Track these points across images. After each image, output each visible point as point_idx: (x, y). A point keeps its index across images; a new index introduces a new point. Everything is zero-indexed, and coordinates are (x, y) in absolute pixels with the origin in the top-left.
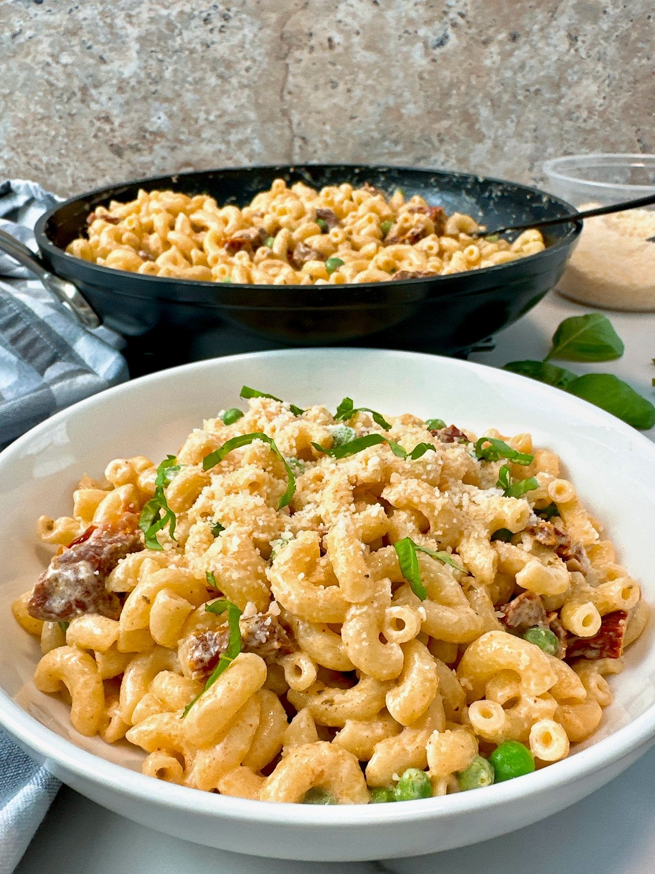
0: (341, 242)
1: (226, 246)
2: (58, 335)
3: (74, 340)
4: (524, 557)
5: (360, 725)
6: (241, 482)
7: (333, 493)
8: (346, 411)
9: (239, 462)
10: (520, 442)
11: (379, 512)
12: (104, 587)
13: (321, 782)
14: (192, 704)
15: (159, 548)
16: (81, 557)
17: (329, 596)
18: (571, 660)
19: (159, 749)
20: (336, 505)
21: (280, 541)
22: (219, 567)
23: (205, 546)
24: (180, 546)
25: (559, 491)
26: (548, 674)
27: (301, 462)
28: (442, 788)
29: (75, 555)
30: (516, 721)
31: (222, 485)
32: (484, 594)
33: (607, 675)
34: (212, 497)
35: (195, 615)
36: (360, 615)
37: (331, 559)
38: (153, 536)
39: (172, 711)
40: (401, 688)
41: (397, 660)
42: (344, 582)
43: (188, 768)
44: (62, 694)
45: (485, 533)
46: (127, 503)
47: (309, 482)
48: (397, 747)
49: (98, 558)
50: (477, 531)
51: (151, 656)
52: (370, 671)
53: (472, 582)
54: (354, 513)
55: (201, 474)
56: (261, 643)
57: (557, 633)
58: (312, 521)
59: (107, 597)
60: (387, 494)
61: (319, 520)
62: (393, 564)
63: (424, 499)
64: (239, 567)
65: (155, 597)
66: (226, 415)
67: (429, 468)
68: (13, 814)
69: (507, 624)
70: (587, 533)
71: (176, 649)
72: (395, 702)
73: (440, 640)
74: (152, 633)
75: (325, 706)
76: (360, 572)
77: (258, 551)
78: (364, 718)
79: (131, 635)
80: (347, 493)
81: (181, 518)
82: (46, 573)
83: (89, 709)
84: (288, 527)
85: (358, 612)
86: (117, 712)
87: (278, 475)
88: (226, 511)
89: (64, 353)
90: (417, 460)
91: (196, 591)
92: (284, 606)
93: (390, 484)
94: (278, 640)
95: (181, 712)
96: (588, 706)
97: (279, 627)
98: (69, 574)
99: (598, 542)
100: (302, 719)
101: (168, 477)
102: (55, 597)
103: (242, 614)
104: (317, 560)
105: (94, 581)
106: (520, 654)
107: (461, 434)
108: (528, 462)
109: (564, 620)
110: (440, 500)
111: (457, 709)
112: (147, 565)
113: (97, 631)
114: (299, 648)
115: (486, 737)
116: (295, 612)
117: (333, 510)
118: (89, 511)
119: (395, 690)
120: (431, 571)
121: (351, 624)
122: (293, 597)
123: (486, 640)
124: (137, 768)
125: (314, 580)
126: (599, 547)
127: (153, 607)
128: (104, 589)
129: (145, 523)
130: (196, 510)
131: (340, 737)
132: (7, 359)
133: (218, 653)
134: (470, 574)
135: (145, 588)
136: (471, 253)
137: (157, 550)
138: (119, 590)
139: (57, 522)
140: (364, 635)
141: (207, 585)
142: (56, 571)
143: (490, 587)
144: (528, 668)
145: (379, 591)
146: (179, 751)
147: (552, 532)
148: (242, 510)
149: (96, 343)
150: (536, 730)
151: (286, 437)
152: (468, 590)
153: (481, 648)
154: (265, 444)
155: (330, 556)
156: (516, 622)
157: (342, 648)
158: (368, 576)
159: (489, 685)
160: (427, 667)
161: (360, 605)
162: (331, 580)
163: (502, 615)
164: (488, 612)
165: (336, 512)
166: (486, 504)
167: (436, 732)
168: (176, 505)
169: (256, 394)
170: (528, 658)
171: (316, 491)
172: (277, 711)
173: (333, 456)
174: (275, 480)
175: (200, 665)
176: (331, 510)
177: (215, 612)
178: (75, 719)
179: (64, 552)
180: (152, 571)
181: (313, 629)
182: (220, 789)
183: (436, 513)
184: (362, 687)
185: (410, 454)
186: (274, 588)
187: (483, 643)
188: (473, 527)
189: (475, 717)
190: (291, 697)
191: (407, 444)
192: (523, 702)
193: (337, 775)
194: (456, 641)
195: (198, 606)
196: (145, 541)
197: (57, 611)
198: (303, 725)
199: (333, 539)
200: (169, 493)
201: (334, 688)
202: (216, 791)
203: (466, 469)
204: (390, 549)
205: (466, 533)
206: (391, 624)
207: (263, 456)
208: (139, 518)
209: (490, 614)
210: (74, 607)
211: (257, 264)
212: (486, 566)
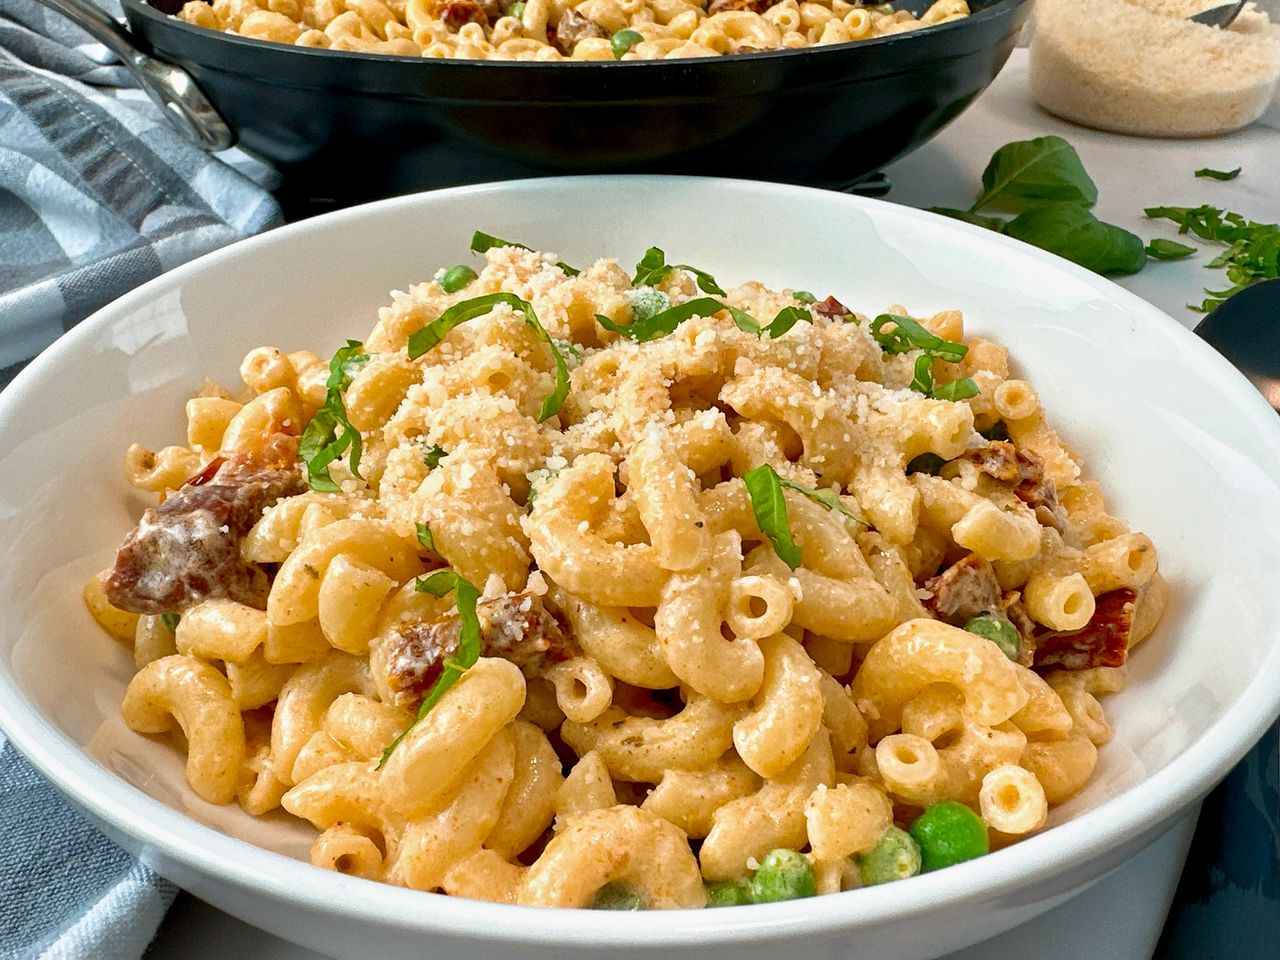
0: (637, 11)
1: (445, 14)
2: (162, 163)
3: (192, 172)
4: (965, 498)
5: (688, 779)
6: (475, 374)
7: (636, 391)
8: (654, 269)
9: (471, 345)
10: (944, 325)
11: (717, 422)
12: (238, 553)
13: (624, 873)
14: (396, 743)
15: (333, 488)
16: (196, 504)
17: (632, 559)
18: (1043, 670)
19: (340, 824)
20: (642, 410)
21: (544, 472)
22: (439, 514)
23: (413, 484)
24: (371, 488)
25: (1013, 398)
26: (1012, 689)
27: (578, 347)
28: (832, 880)
29: (186, 501)
30: (956, 770)
31: (442, 382)
32: (899, 560)
33: (1100, 695)
34: (426, 401)
35: (398, 597)
36: (689, 591)
37: (636, 497)
38: (323, 471)
39: (361, 759)
40: (760, 715)
41: (753, 667)
42: (660, 535)
43: (391, 853)
44: (171, 736)
45: (897, 459)
46: (279, 418)
47: (593, 375)
48: (753, 815)
49: (227, 504)
50: (885, 456)
51: (324, 669)
52: (705, 686)
53: (876, 539)
54: (672, 426)
55: (405, 365)
56: (514, 642)
57: (1020, 626)
58: (599, 439)
59: (244, 570)
60: (727, 394)
61: (610, 438)
62: (743, 507)
63: (793, 401)
64: (472, 515)
65: (326, 566)
66: (447, 276)
67: (800, 350)
68: (98, 927)
69: (936, 610)
70: (1060, 467)
71: (366, 657)
72: (750, 739)
73: (823, 637)
74: (324, 628)
75: (626, 748)
76: (687, 516)
77: (506, 489)
78: (694, 766)
79: (286, 633)
80: (660, 391)
81: (370, 440)
82: (137, 531)
83: (217, 759)
84: (558, 450)
85: (684, 586)
86: (267, 763)
87: (538, 363)
88: (450, 423)
89: (174, 194)
90: (779, 339)
91: (400, 557)
92: (555, 578)
93: (733, 377)
94: (544, 636)
95: (376, 760)
96: (1074, 743)
97: (545, 614)
98: (176, 533)
99: (1078, 483)
100: (588, 768)
101: (349, 374)
102: (153, 572)
103: (480, 595)
104: (610, 502)
105: (221, 543)
106: (964, 656)
107: (844, 310)
108: (958, 356)
109: (1032, 603)
110: (821, 402)
111: (853, 751)
112: (313, 515)
113: (229, 628)
114: (580, 651)
115: (906, 795)
116: (574, 587)
117: (636, 420)
118: (213, 434)
119: (749, 719)
120: (809, 520)
121: (672, 606)
122: (569, 562)
123: (904, 633)
124: (302, 855)
125: (606, 535)
126: (1079, 491)
127: (324, 584)
128: (238, 557)
129: (311, 450)
130: (398, 425)
131: (656, 798)
132: (79, 206)
133: (439, 660)
134: (872, 528)
135: (309, 551)
136: (856, 22)
137: (329, 492)
138: (266, 558)
139: (160, 455)
140: (696, 625)
141: (419, 547)
142: (153, 528)
143: (906, 549)
144: (978, 678)
145: (720, 551)
146: (375, 826)
147: (1012, 458)
148: (478, 420)
149: (229, 176)
150: (991, 784)
151: (551, 306)
152: (871, 553)
153: (897, 647)
154: (518, 313)
155: (633, 495)
156: (951, 606)
157: (656, 649)
158: (700, 525)
159: (907, 710)
160: (805, 679)
161: (688, 574)
162: (636, 533)
163: (928, 595)
164: (903, 590)
165: (642, 423)
166: (898, 410)
167: (822, 787)
168: (363, 418)
169: (497, 243)
170: (980, 662)
171: (605, 391)
172: (543, 757)
173: (634, 336)
174: (534, 373)
175: (408, 681)
176: (633, 420)
177: (432, 592)
178: (194, 779)
179: (168, 497)
180: (321, 524)
181: (604, 616)
182: (447, 889)
183: (815, 424)
184: (692, 714)
185: (767, 328)
186: (535, 549)
187: (901, 640)
188: (876, 449)
189: (888, 761)
190: (567, 734)
191: (761, 314)
192: (967, 737)
193: (650, 861)
194: (851, 637)
195: (404, 582)
196: (310, 478)
197: (158, 595)
198: (590, 778)
199: (638, 462)
200: (351, 399)
201: (642, 717)
202: (441, 891)
203: (861, 358)
204: (736, 483)
205: (864, 459)
206: (740, 609)
207: (513, 332)
208: (299, 443)
209: (908, 592)
210: (187, 587)
211: (497, 46)
212: (901, 513)
